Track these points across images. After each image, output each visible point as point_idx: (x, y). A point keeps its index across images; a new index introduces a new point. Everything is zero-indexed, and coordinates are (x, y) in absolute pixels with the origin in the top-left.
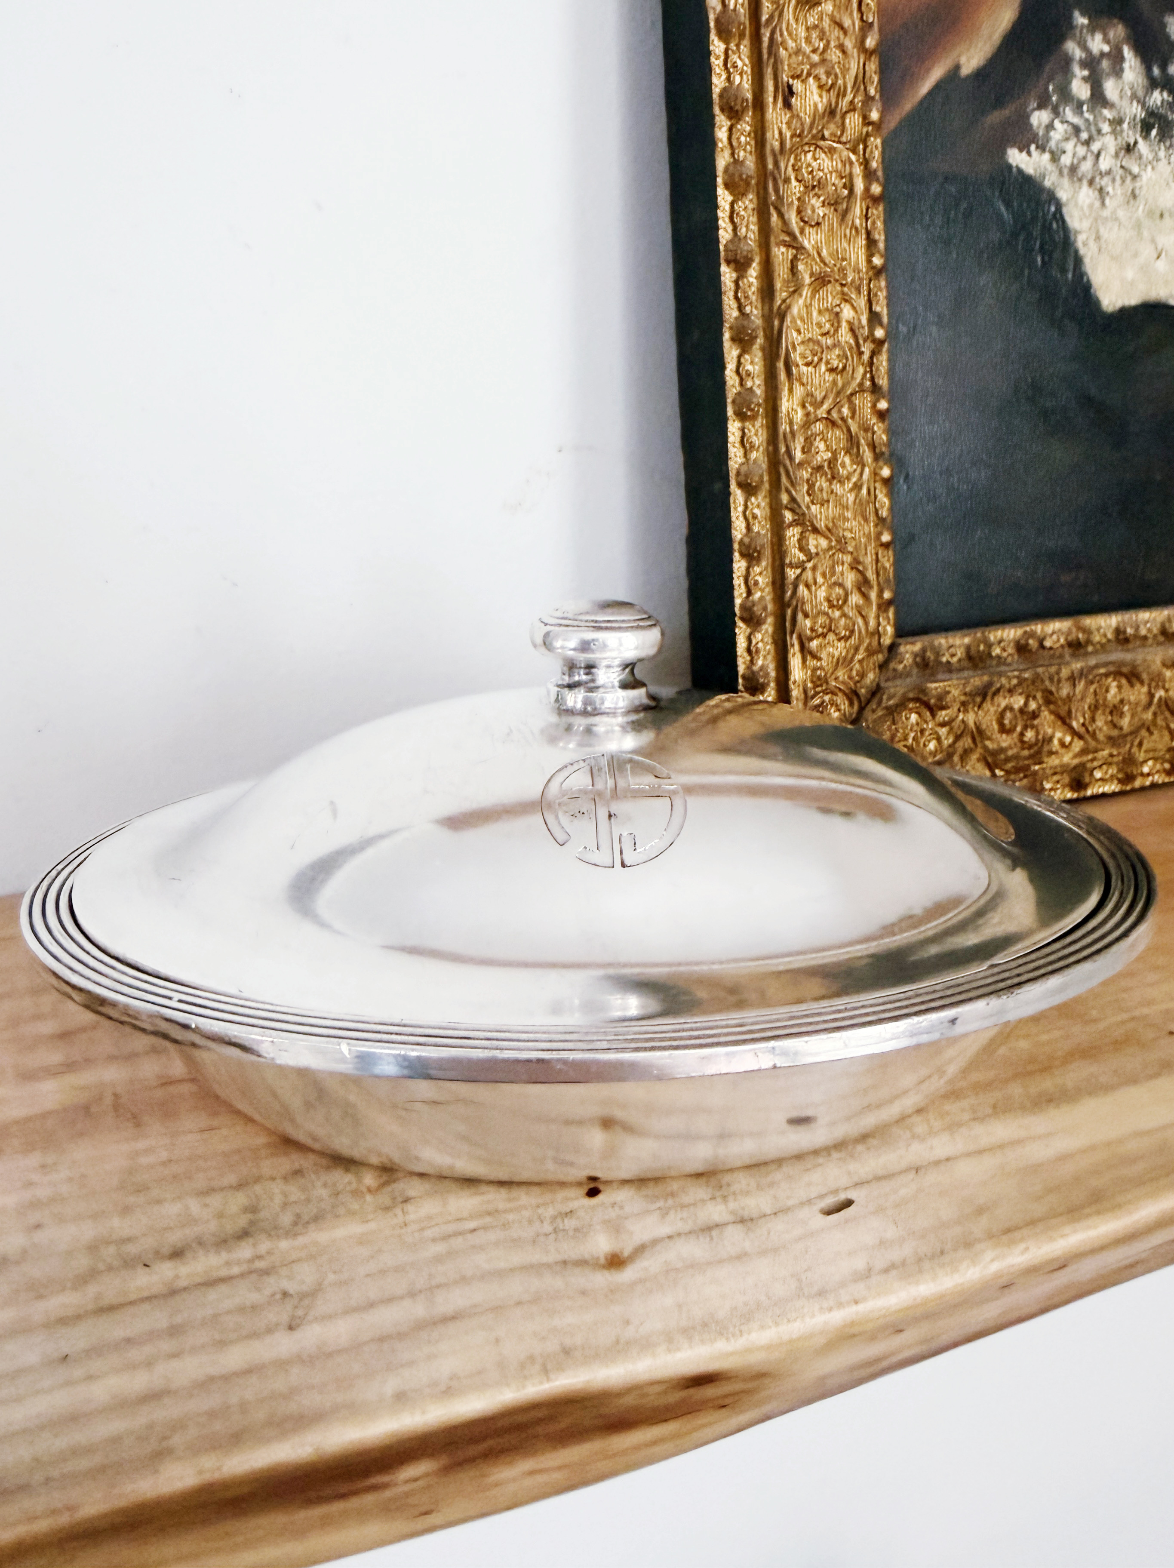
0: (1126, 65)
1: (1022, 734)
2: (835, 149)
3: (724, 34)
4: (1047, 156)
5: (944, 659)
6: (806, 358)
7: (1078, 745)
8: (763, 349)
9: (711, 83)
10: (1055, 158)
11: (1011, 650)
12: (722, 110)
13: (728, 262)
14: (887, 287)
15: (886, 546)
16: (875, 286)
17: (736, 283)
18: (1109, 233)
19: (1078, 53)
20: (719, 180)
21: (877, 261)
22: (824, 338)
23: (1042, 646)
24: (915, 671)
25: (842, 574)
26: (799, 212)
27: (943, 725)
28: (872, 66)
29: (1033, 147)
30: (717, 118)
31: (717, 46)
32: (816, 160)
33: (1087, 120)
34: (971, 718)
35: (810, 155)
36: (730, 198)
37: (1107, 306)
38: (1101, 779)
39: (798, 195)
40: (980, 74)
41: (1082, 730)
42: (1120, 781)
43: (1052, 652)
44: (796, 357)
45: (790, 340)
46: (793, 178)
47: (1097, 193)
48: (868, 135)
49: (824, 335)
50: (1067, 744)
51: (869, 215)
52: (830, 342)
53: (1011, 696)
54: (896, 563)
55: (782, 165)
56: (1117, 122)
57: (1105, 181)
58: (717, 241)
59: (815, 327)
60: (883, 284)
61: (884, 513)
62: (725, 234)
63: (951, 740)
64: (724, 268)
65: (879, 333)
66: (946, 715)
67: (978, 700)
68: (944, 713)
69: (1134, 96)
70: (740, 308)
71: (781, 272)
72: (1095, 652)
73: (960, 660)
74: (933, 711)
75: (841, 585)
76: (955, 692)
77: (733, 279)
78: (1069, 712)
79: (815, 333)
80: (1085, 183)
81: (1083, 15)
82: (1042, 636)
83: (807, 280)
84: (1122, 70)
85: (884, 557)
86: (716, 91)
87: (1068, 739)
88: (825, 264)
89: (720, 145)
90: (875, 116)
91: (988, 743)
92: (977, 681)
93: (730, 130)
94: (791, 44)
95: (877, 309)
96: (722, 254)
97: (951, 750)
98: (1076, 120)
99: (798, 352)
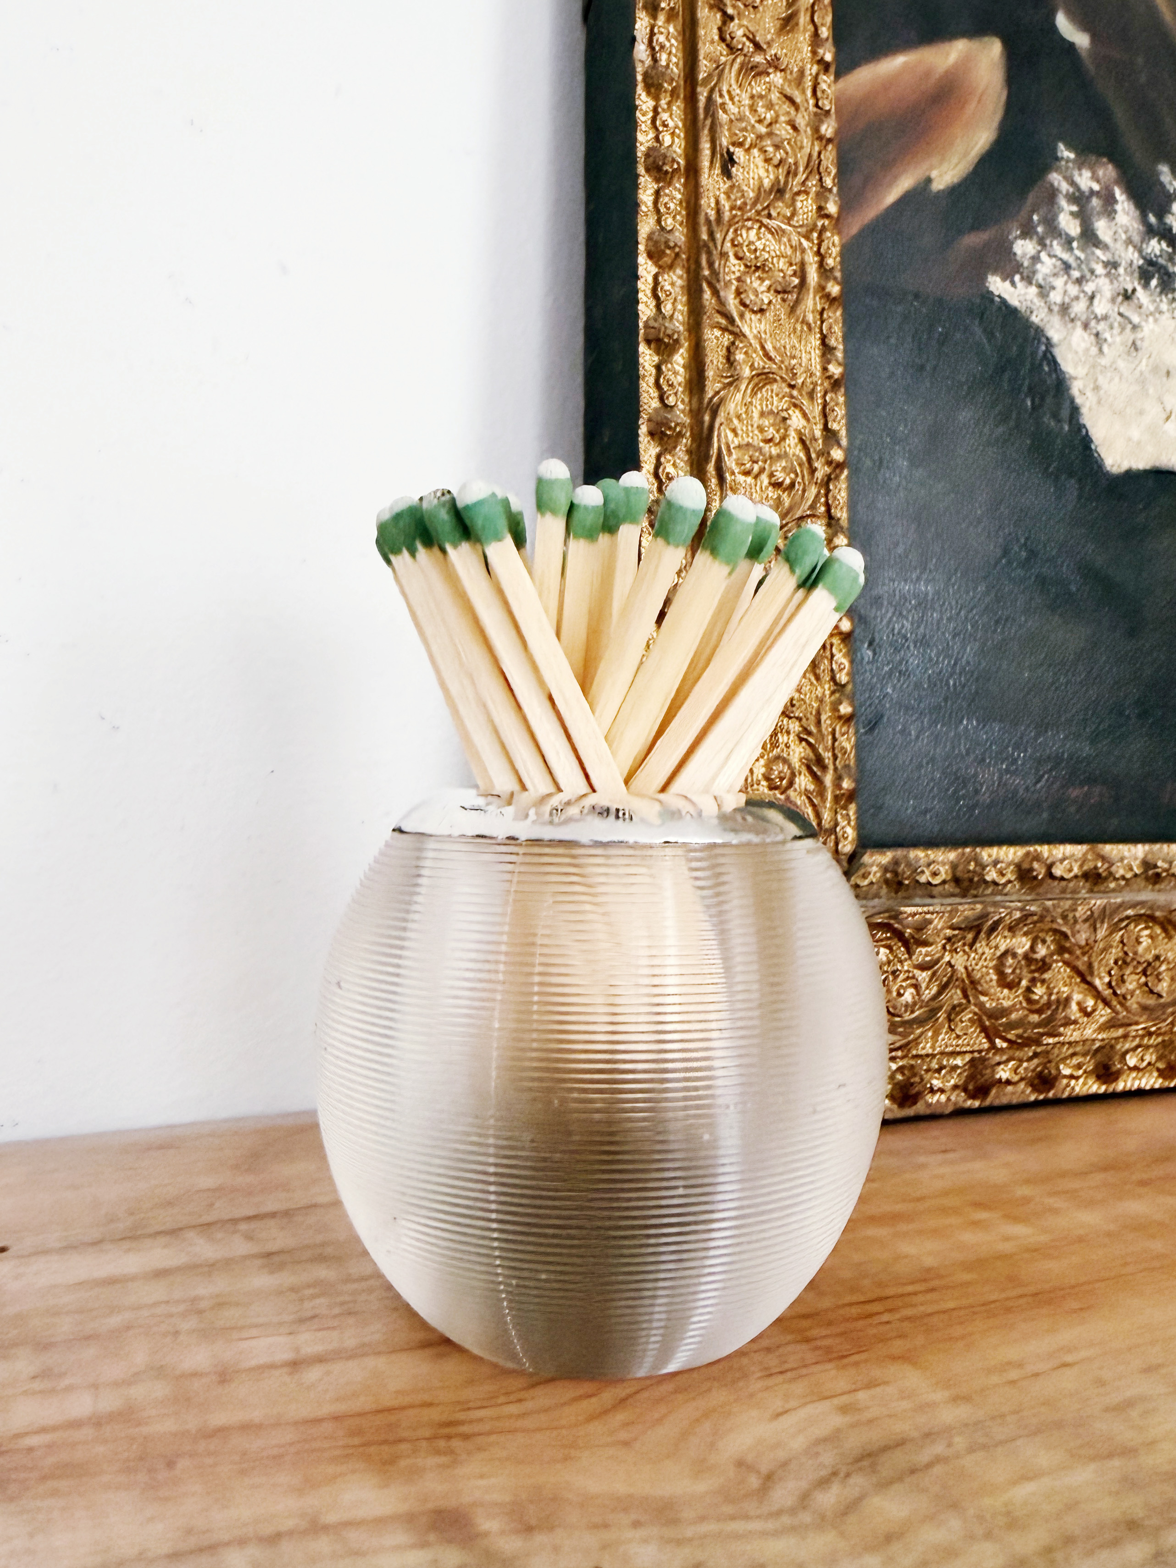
0: (1118, 207)
1: (1029, 990)
2: (783, 231)
3: (653, 87)
4: (1033, 290)
5: (923, 879)
6: (744, 464)
7: (1103, 1014)
8: (689, 452)
9: (636, 139)
10: (1044, 291)
11: (1010, 876)
12: (648, 170)
13: (648, 342)
14: (847, 403)
15: (848, 720)
16: (832, 399)
17: (658, 368)
18: (1111, 386)
19: (1064, 187)
20: (641, 248)
21: (835, 370)
22: (767, 446)
23: (1050, 875)
24: (884, 890)
25: (787, 746)
26: (738, 293)
27: (923, 967)
28: (829, 158)
29: (1017, 278)
30: (642, 180)
31: (644, 101)
32: (759, 239)
33: (1078, 258)
34: (959, 961)
35: (753, 233)
36: (654, 270)
37: (1112, 466)
38: (1136, 1068)
39: (738, 274)
40: (955, 191)
41: (1107, 992)
42: (1162, 1073)
43: (1064, 883)
44: (730, 462)
45: (723, 440)
46: (731, 254)
47: (1093, 337)
48: (824, 229)
49: (768, 441)
50: (1089, 1009)
51: (825, 316)
52: (774, 451)
53: (1013, 936)
54: (859, 747)
55: (719, 236)
56: (1113, 265)
57: (1102, 327)
58: (637, 316)
59: (756, 432)
60: (841, 399)
61: (843, 678)
62: (646, 310)
63: (934, 990)
64: (642, 348)
65: (837, 455)
66: (926, 955)
67: (970, 936)
68: (924, 950)
69: (1129, 241)
70: (661, 399)
71: (714, 360)
72: (1118, 890)
73: (944, 882)
74: (909, 945)
75: (785, 761)
76: (938, 923)
77: (654, 363)
78: (1090, 965)
79: (757, 440)
80: (1079, 323)
81: (1070, 146)
82: (1049, 862)
83: (747, 372)
84: (1115, 212)
85: (843, 735)
86: (641, 150)
87: (1090, 1003)
88: (770, 359)
89: (644, 208)
90: (832, 208)
91: (983, 999)
92: (968, 910)
93: (657, 193)
94: (733, 109)
95: (834, 426)
96: (642, 332)
97: (934, 1004)
98: (1065, 256)
99: (734, 456)
